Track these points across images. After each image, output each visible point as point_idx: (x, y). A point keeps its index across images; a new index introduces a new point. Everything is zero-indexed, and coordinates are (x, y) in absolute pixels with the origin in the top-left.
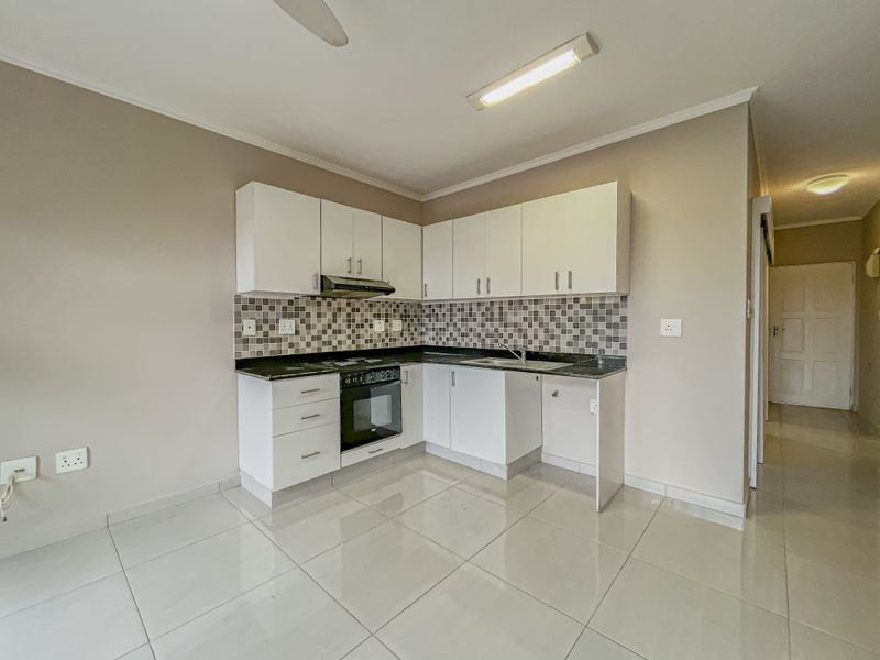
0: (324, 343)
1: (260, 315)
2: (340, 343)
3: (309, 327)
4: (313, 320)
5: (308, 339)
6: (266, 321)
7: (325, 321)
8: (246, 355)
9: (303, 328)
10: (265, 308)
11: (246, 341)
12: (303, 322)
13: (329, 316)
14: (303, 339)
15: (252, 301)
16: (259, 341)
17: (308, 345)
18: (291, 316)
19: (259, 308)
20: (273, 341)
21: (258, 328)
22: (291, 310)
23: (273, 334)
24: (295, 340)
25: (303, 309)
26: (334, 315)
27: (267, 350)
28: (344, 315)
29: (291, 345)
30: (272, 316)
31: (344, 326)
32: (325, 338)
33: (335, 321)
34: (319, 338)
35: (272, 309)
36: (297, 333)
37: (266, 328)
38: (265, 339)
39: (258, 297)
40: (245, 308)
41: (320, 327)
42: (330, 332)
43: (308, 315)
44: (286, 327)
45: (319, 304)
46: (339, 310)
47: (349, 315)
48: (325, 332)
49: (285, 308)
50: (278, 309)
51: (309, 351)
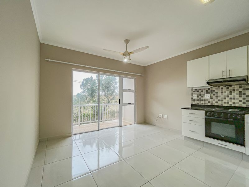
0: (225, 103)
1: (198, 93)
2: (234, 103)
3: (217, 97)
4: (219, 94)
5: (217, 100)
6: (200, 95)
7: (225, 94)
8: (194, 103)
9: (214, 97)
10: (200, 91)
11: (194, 100)
12: (214, 95)
13: (228, 92)
14: (214, 100)
15: (196, 90)
16: (198, 100)
17: (217, 102)
18: (209, 93)
19: (198, 91)
20: (202, 100)
21: (198, 97)
22: (209, 91)
23: (202, 98)
24: (211, 100)
25: (214, 91)
26: (231, 92)
27: (201, 103)
28: (237, 92)
29: (209, 102)
30: (202, 93)
31: (237, 96)
32: (225, 101)
33: (231, 94)
34: (222, 101)
35: (202, 91)
36: (211, 98)
37: (200, 97)
38: (200, 100)
39: (198, 88)
40: (194, 92)
41: (222, 97)
42: (228, 99)
43: (217, 93)
44: (207, 96)
45: (222, 88)
46: (234, 90)
47: (240, 92)
48: (225, 99)
49: (207, 91)
50: (205, 91)
51: (216, 104)
